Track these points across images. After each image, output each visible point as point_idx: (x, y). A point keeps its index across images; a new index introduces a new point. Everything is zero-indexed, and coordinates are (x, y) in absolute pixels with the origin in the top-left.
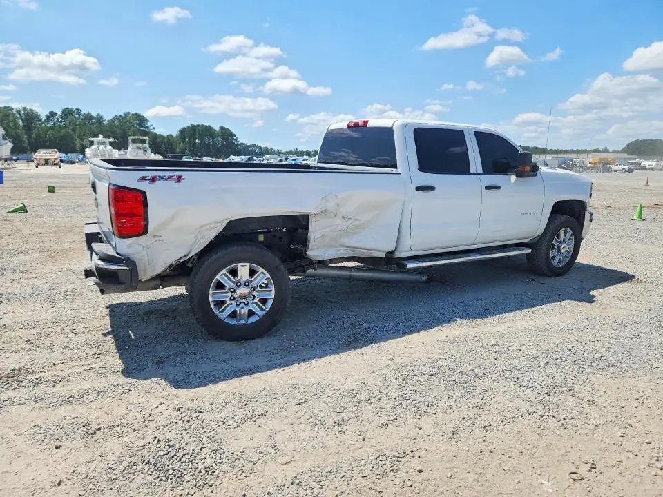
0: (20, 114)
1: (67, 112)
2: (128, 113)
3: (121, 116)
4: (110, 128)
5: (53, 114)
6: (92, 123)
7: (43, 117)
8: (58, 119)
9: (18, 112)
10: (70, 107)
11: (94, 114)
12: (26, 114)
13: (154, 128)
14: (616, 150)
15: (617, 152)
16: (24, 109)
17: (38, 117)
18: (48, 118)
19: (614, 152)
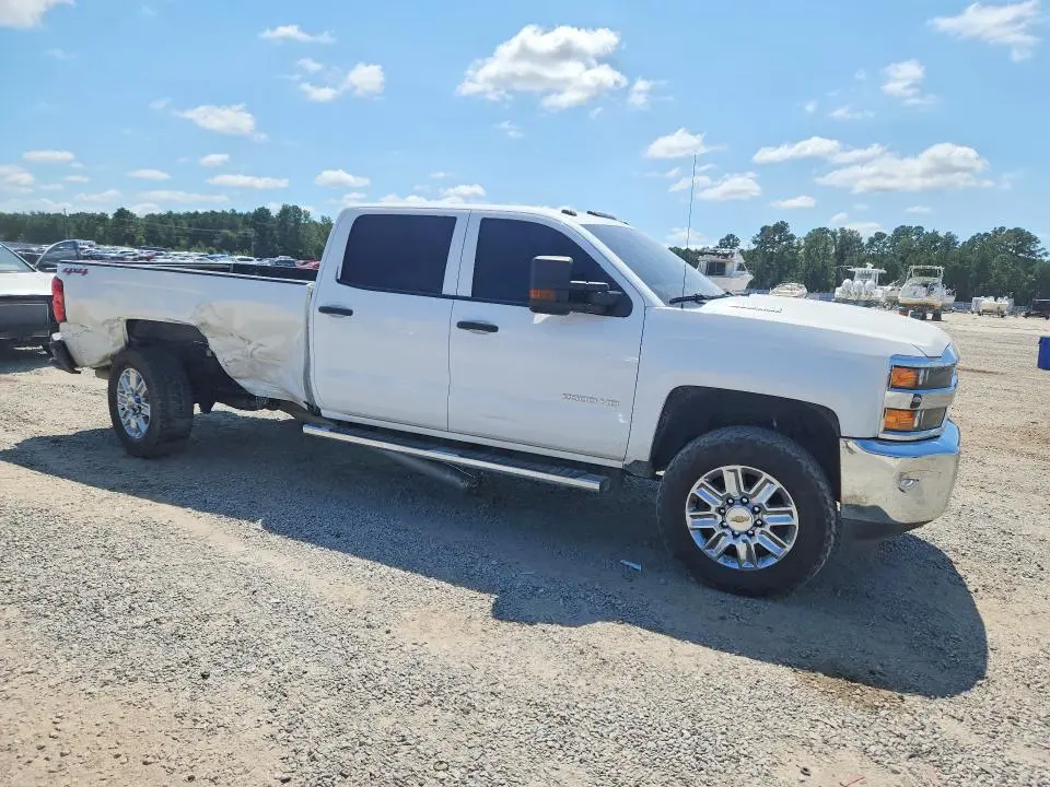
0: (834, 238)
1: (902, 232)
2: (1002, 229)
3: (986, 234)
4: (961, 254)
5: (880, 236)
6: (936, 248)
7: (865, 241)
8: (885, 243)
9: (834, 234)
10: (907, 225)
11: (942, 234)
12: (843, 237)
13: (1046, 254)
16: (842, 230)
17: (859, 240)
18: (872, 241)
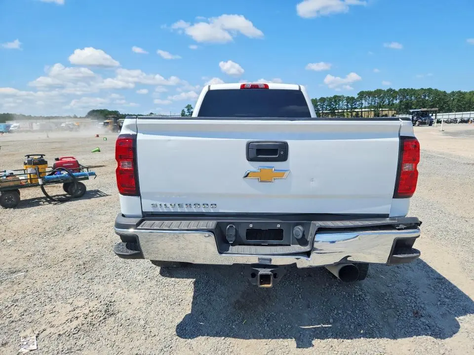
14: (82, 116)
15: (83, 118)
19: (81, 118)
